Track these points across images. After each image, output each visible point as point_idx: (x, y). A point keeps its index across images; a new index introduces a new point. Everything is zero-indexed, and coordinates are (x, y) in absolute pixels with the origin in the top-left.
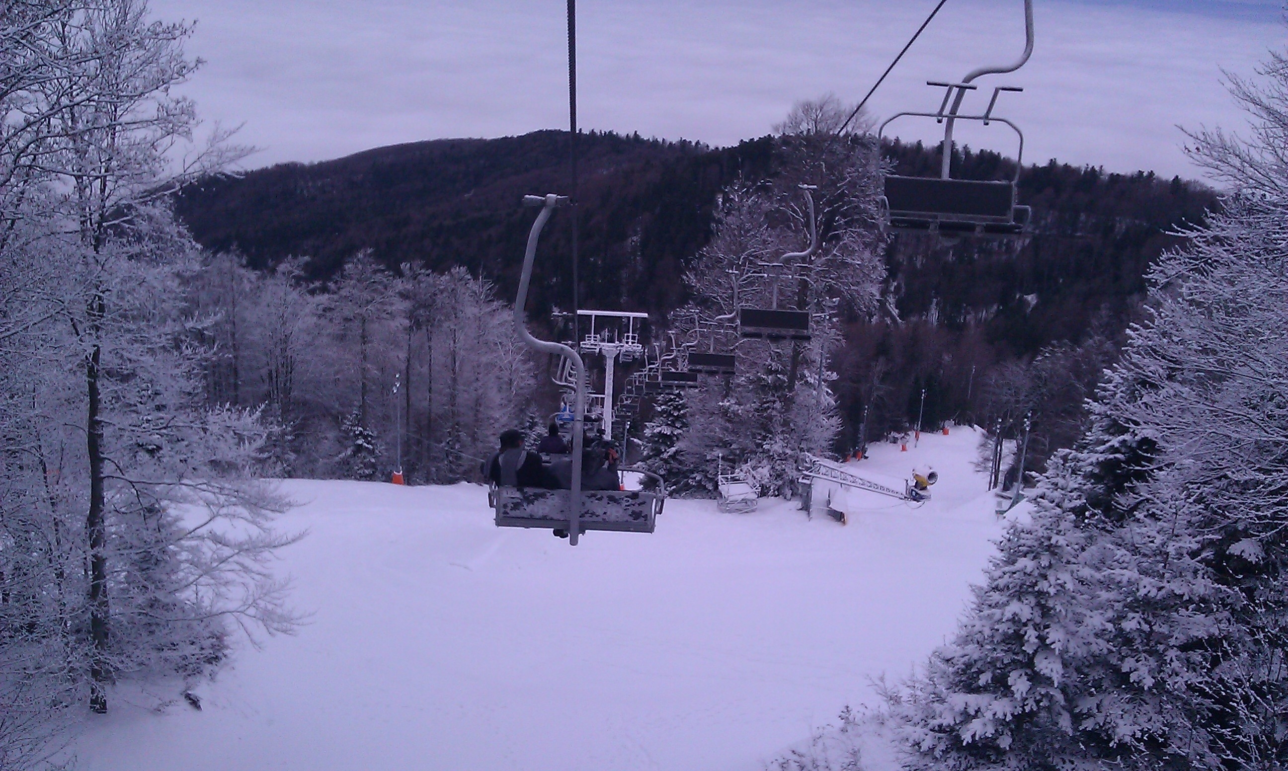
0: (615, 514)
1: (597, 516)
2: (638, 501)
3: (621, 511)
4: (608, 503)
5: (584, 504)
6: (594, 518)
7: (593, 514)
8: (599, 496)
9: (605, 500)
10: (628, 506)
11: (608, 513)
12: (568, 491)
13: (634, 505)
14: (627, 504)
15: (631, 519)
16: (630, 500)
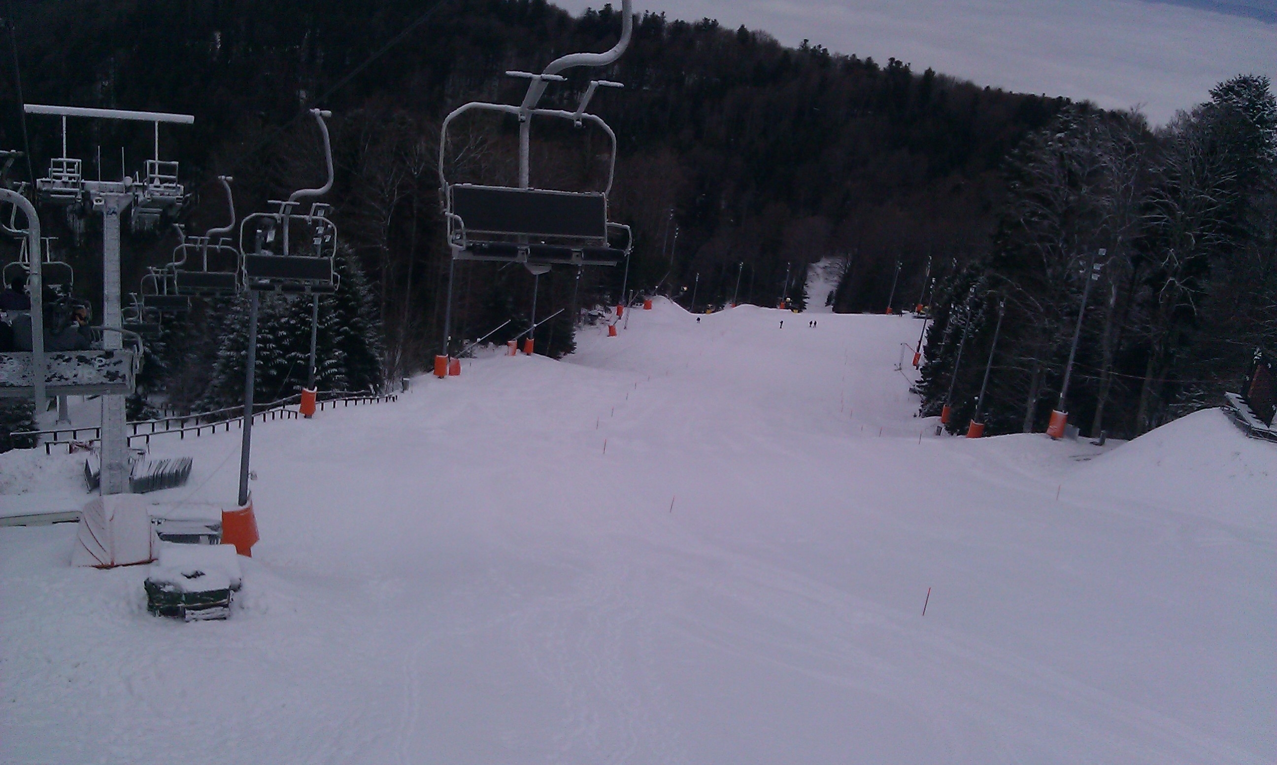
0: (87, 376)
1: (67, 379)
2: (114, 360)
3: (94, 373)
4: (79, 365)
5: (49, 367)
6: (63, 382)
7: (61, 377)
8: (67, 358)
9: (75, 361)
10: (103, 366)
11: (79, 376)
12: (29, 353)
13: (108, 365)
14: (100, 364)
15: (105, 380)
16: (103, 360)
